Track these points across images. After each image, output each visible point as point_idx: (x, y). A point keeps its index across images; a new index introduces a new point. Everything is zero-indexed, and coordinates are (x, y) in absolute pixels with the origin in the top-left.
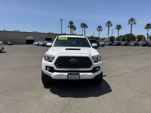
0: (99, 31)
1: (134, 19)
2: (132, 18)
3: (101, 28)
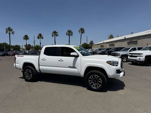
1: (12, 29)
2: (10, 28)
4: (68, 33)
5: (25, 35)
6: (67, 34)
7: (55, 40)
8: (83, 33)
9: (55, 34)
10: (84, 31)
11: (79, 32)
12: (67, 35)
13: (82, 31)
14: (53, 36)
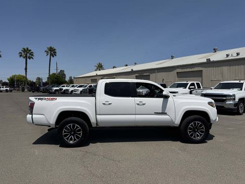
4: (23, 54)
8: (53, 56)
10: (55, 52)
11: (46, 53)
13: (52, 52)
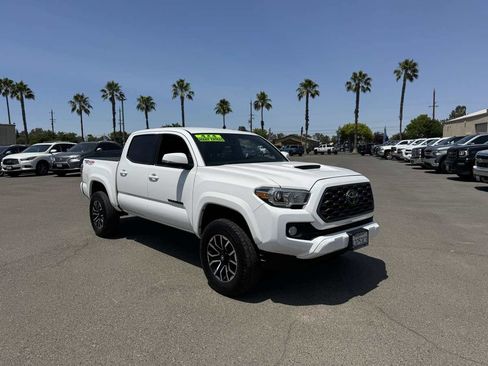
0: (80, 112)
1: (188, 84)
2: (182, 81)
3: (84, 101)
4: (353, 83)
5: (221, 101)
6: (349, 88)
7: (307, 111)
8: (411, 80)
9: (309, 88)
10: (415, 71)
11: (395, 76)
12: (351, 92)
13: (409, 71)
14: (300, 97)
